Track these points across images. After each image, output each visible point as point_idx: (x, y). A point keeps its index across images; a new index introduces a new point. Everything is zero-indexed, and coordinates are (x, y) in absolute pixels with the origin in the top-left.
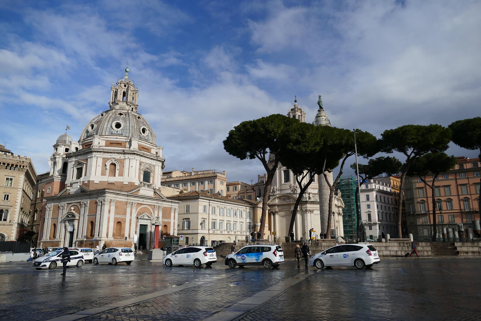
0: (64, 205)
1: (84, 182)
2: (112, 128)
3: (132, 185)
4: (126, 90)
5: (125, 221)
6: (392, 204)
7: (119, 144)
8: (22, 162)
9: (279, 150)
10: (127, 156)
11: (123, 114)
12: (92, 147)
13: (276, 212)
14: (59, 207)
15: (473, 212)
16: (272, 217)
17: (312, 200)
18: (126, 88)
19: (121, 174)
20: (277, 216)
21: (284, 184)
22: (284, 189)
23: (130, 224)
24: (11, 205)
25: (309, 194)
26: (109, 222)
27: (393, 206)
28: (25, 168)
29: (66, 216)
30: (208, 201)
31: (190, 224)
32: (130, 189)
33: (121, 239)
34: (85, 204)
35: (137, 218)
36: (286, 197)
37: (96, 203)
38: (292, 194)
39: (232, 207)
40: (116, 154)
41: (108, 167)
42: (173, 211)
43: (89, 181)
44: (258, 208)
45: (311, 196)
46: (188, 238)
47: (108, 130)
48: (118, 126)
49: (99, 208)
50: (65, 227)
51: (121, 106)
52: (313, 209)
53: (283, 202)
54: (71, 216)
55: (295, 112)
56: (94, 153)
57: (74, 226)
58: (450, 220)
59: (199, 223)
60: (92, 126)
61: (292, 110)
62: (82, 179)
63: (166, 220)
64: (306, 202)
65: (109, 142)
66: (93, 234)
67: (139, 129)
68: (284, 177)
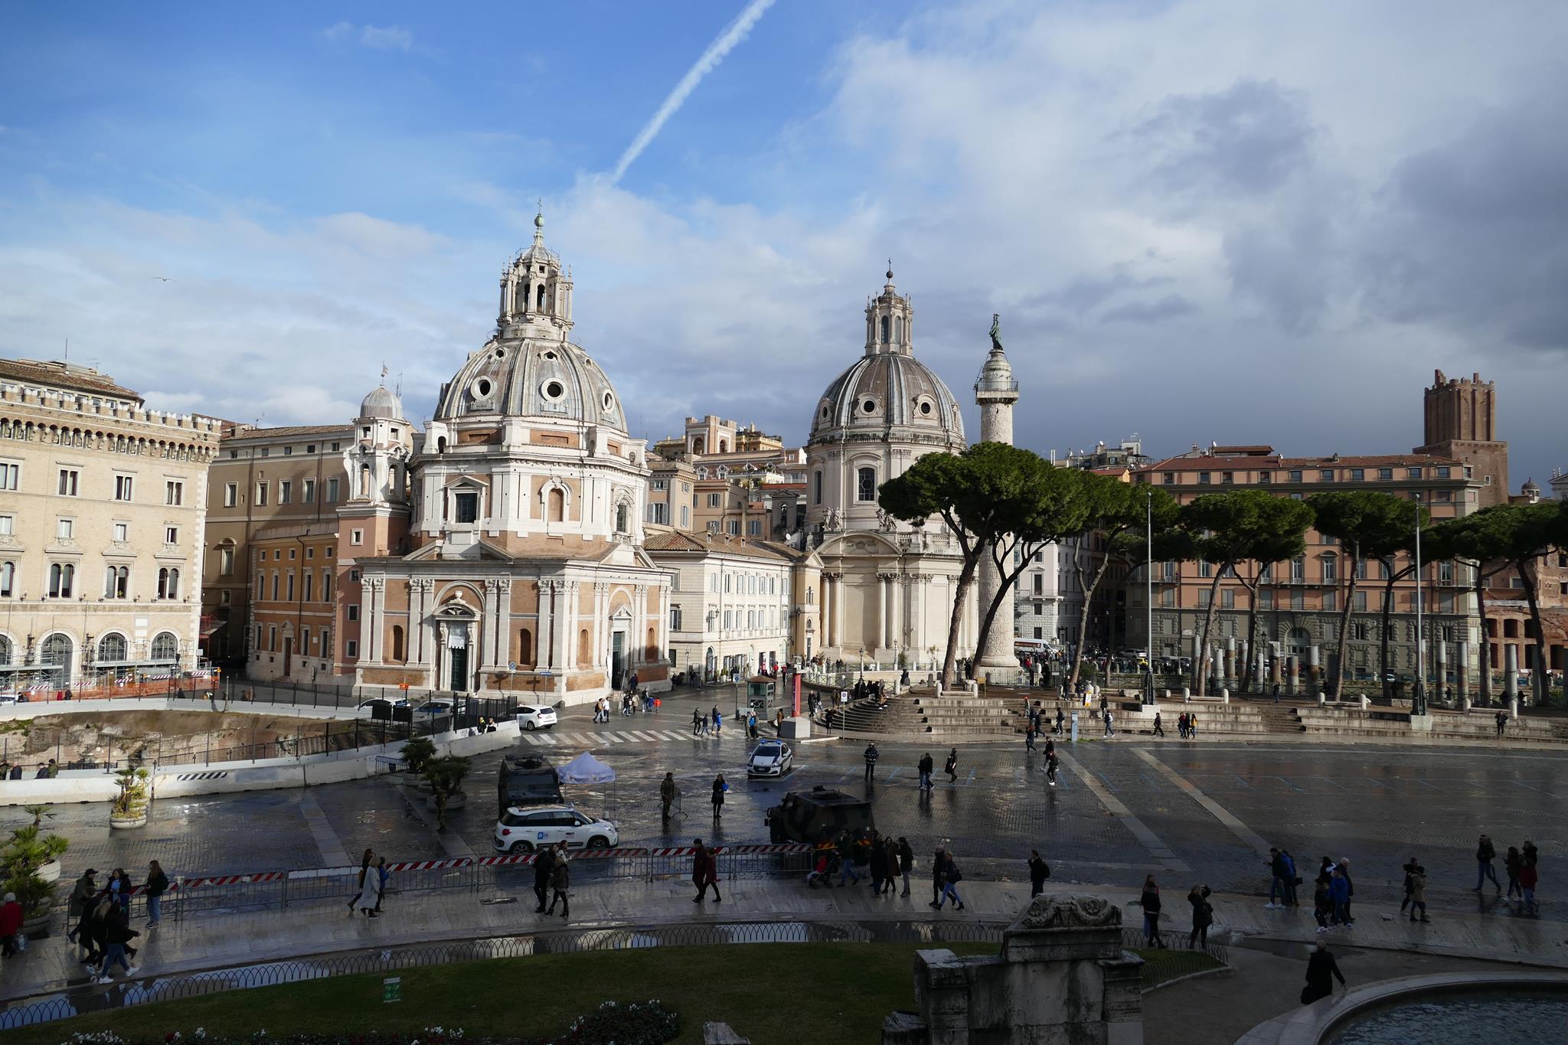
0: (427, 581)
1: (488, 532)
2: (542, 396)
3: (601, 543)
4: (547, 282)
5: (592, 628)
6: (1088, 549)
7: (563, 439)
8: (202, 437)
9: (992, 513)
10: (587, 471)
11: (556, 356)
12: (508, 447)
13: (838, 575)
14: (408, 586)
15: (1276, 585)
16: (827, 585)
17: (931, 550)
18: (546, 275)
19: (576, 516)
20: (839, 586)
21: (858, 505)
22: (859, 516)
23: (601, 633)
24: (184, 556)
25: (925, 536)
26: (570, 634)
27: (1089, 553)
28: (211, 453)
29: (442, 612)
30: (719, 562)
31: (680, 618)
32: (598, 552)
33: (587, 668)
34: (498, 588)
35: (611, 618)
36: (864, 540)
37: (535, 586)
38: (883, 533)
39: (758, 571)
40: (563, 467)
41: (546, 498)
42: (662, 592)
43: (504, 533)
44: (807, 569)
45: (929, 539)
46: (675, 651)
47: (532, 400)
48: (555, 390)
49: (545, 601)
50: (438, 636)
51: (539, 328)
52: (931, 573)
53: (858, 551)
54: (459, 612)
55: (889, 308)
56: (513, 464)
57: (467, 636)
58: (1225, 601)
59: (705, 618)
60: (485, 388)
61: (880, 300)
62: (481, 523)
63: (653, 617)
64: (918, 556)
65: (539, 434)
66: (532, 659)
67: (599, 396)
68: (860, 486)
